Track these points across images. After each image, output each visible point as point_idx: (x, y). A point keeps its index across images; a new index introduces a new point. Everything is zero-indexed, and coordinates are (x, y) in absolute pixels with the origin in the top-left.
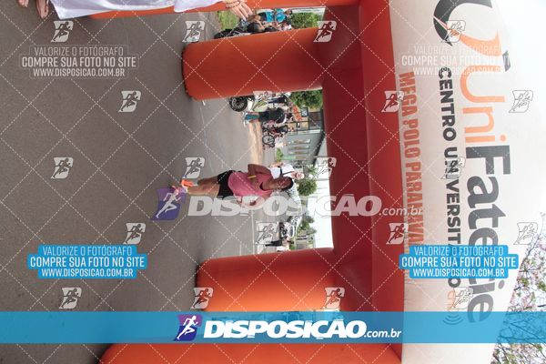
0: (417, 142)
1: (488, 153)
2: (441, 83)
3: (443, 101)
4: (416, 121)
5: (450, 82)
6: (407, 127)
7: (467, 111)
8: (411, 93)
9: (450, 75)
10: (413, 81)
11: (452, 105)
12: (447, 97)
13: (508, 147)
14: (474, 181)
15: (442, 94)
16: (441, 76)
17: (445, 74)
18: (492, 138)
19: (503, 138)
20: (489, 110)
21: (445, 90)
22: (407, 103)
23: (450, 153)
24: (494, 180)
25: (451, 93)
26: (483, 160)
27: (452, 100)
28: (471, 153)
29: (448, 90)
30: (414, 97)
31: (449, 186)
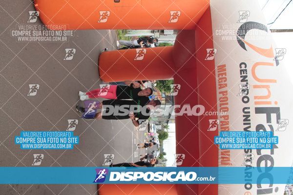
0: (227, 104)
1: (267, 111)
2: (241, 71)
3: (242, 81)
4: (226, 92)
5: (246, 70)
6: (221, 95)
7: (255, 87)
8: (224, 76)
9: (246, 67)
10: (225, 70)
11: (247, 83)
12: (244, 79)
13: (279, 108)
14: (260, 127)
15: (241, 77)
16: (241, 67)
17: (243, 66)
18: (269, 103)
19: (276, 103)
20: (267, 87)
21: (243, 75)
22: (222, 81)
23: (246, 110)
24: (271, 127)
25: (246, 76)
26: (265, 115)
27: (247, 81)
28: (258, 111)
29: (245, 75)
30: (226, 78)
31: (245, 129)
